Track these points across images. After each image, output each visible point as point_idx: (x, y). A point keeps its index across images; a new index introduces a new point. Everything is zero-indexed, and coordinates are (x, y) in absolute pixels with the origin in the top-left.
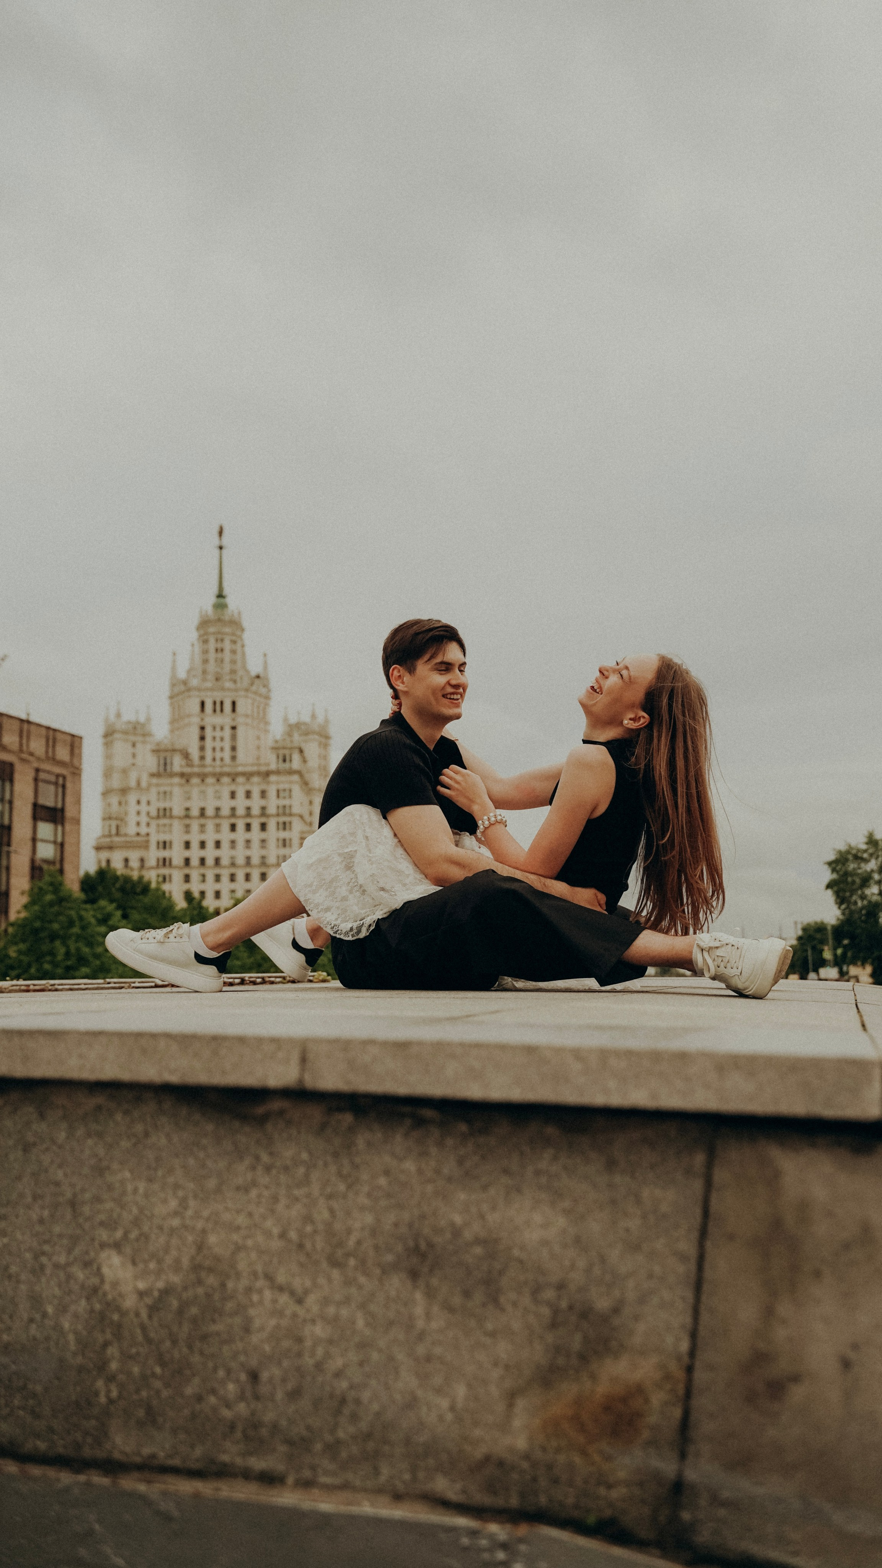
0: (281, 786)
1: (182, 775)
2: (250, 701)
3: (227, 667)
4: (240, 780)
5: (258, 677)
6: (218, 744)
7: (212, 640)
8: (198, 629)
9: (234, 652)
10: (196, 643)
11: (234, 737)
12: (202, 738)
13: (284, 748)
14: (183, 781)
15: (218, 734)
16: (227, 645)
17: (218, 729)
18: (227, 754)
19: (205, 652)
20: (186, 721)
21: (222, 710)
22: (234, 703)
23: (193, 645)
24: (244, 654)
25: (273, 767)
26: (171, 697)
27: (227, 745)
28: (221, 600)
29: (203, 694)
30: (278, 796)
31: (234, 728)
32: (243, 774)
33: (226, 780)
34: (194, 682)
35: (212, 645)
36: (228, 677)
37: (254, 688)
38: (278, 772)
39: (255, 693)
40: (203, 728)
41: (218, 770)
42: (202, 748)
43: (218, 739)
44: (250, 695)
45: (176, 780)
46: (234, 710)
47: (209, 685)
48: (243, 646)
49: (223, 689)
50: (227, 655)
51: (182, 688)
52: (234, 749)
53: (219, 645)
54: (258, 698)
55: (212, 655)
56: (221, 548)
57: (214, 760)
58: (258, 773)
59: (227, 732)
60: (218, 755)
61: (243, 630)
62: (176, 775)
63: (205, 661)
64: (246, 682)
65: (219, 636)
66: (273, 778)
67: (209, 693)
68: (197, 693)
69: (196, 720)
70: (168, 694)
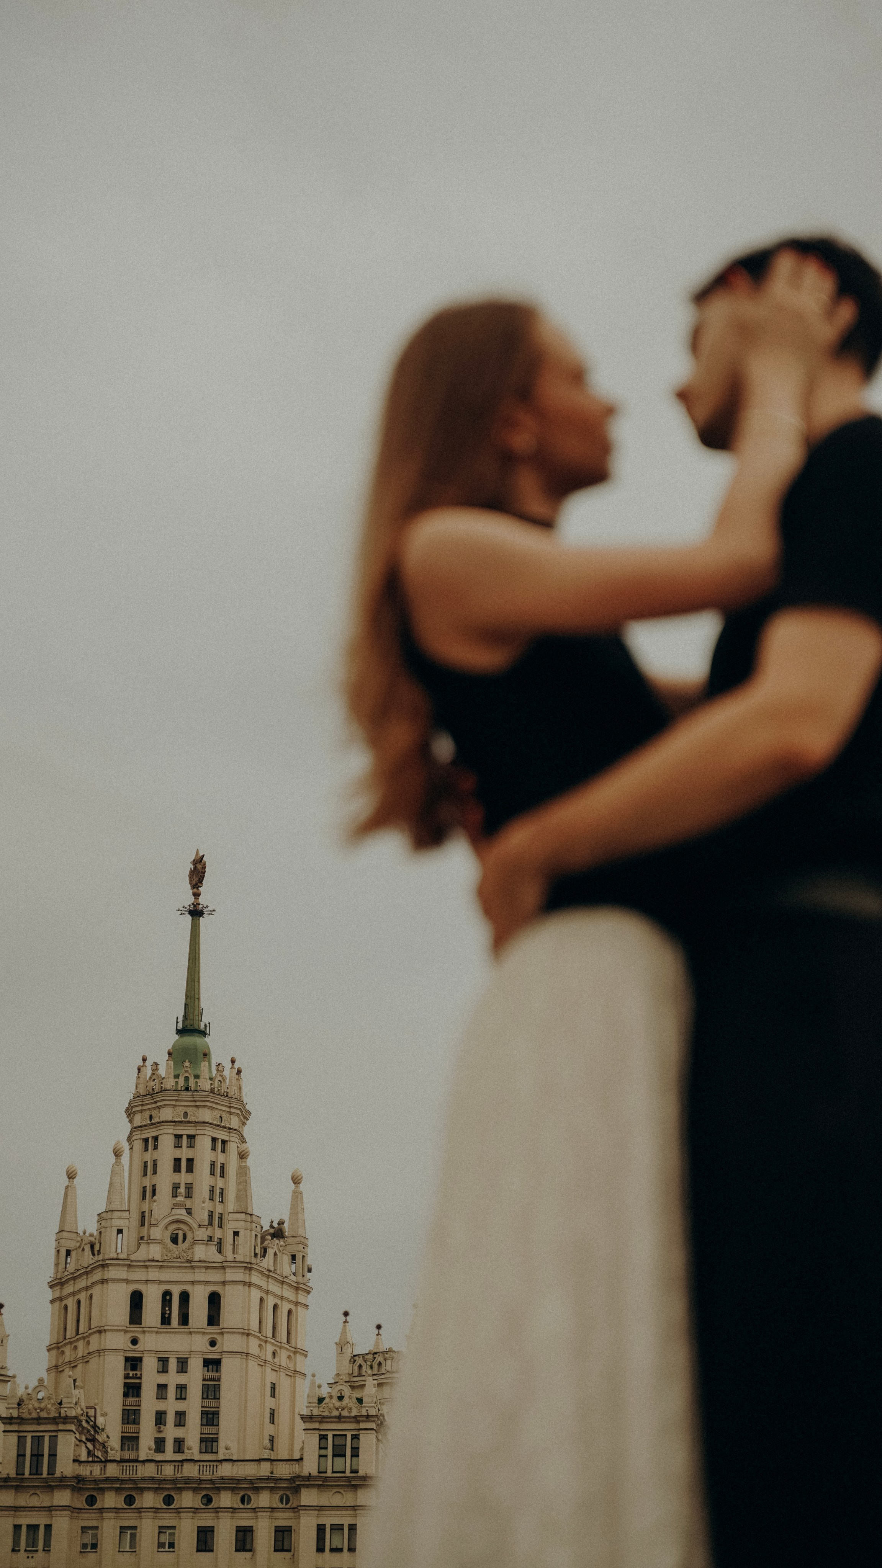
0: (329, 1520)
1: (78, 1484)
2: (256, 1294)
3: (202, 1206)
4: (226, 1499)
5: (278, 1233)
6: (171, 1406)
7: (167, 1142)
8: (130, 1113)
9: (218, 1170)
10: (126, 1146)
11: (211, 1390)
12: (132, 1389)
13: (340, 1418)
14: (80, 1502)
15: (173, 1379)
16: (204, 1154)
17: (173, 1365)
18: (192, 1433)
19: (149, 1169)
20: (95, 1342)
21: (184, 1319)
22: (214, 1300)
23: (117, 1154)
24: (243, 1171)
25: (310, 1467)
26: (57, 1283)
27: (194, 1406)
28: (189, 1040)
29: (139, 1275)
30: (320, 1549)
31: (212, 1364)
32: (232, 1485)
33: (188, 1499)
34: (115, 1246)
35: (167, 1152)
36: (202, 1234)
37: (267, 1262)
38: (320, 1482)
39: (268, 1275)
40: (134, 1363)
41: (168, 1471)
42: (131, 1416)
43: (171, 1392)
44: (256, 1278)
45: (63, 1498)
46: (213, 1319)
47: (155, 1252)
48: (242, 1156)
49: (190, 1264)
50: (203, 1180)
51: (87, 1258)
52: (210, 1418)
53: (184, 1153)
54: (274, 1287)
55: (165, 1178)
56: (196, 913)
57: (160, 1444)
58: (271, 1483)
59: (196, 1375)
60: (171, 1432)
61: (245, 1115)
62: (62, 1483)
63: (149, 1193)
64: (246, 1248)
65: (185, 1131)
66: (308, 1497)
67: (154, 1274)
68: (122, 1273)
69: (118, 1341)
70: (49, 1273)
